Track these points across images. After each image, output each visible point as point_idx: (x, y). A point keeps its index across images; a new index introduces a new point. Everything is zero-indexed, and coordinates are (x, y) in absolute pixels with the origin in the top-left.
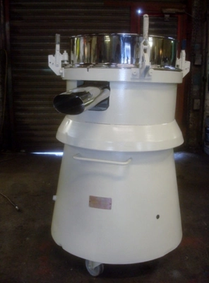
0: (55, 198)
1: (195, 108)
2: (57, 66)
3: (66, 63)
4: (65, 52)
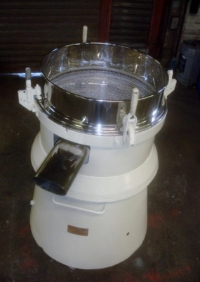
0: (32, 203)
1: (172, 27)
2: (29, 102)
3: (40, 98)
4: (37, 85)
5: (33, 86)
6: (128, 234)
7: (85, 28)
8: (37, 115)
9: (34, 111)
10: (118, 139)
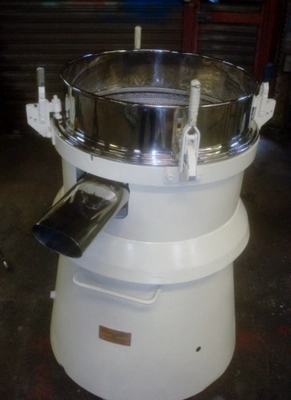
0: (53, 295)
2: (43, 123)
3: (58, 117)
4: (55, 97)
5: (49, 97)
6: (198, 349)
7: (138, 30)
8: (54, 143)
9: (49, 135)
10: (171, 171)
